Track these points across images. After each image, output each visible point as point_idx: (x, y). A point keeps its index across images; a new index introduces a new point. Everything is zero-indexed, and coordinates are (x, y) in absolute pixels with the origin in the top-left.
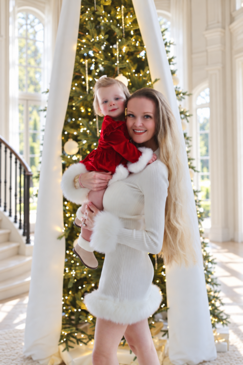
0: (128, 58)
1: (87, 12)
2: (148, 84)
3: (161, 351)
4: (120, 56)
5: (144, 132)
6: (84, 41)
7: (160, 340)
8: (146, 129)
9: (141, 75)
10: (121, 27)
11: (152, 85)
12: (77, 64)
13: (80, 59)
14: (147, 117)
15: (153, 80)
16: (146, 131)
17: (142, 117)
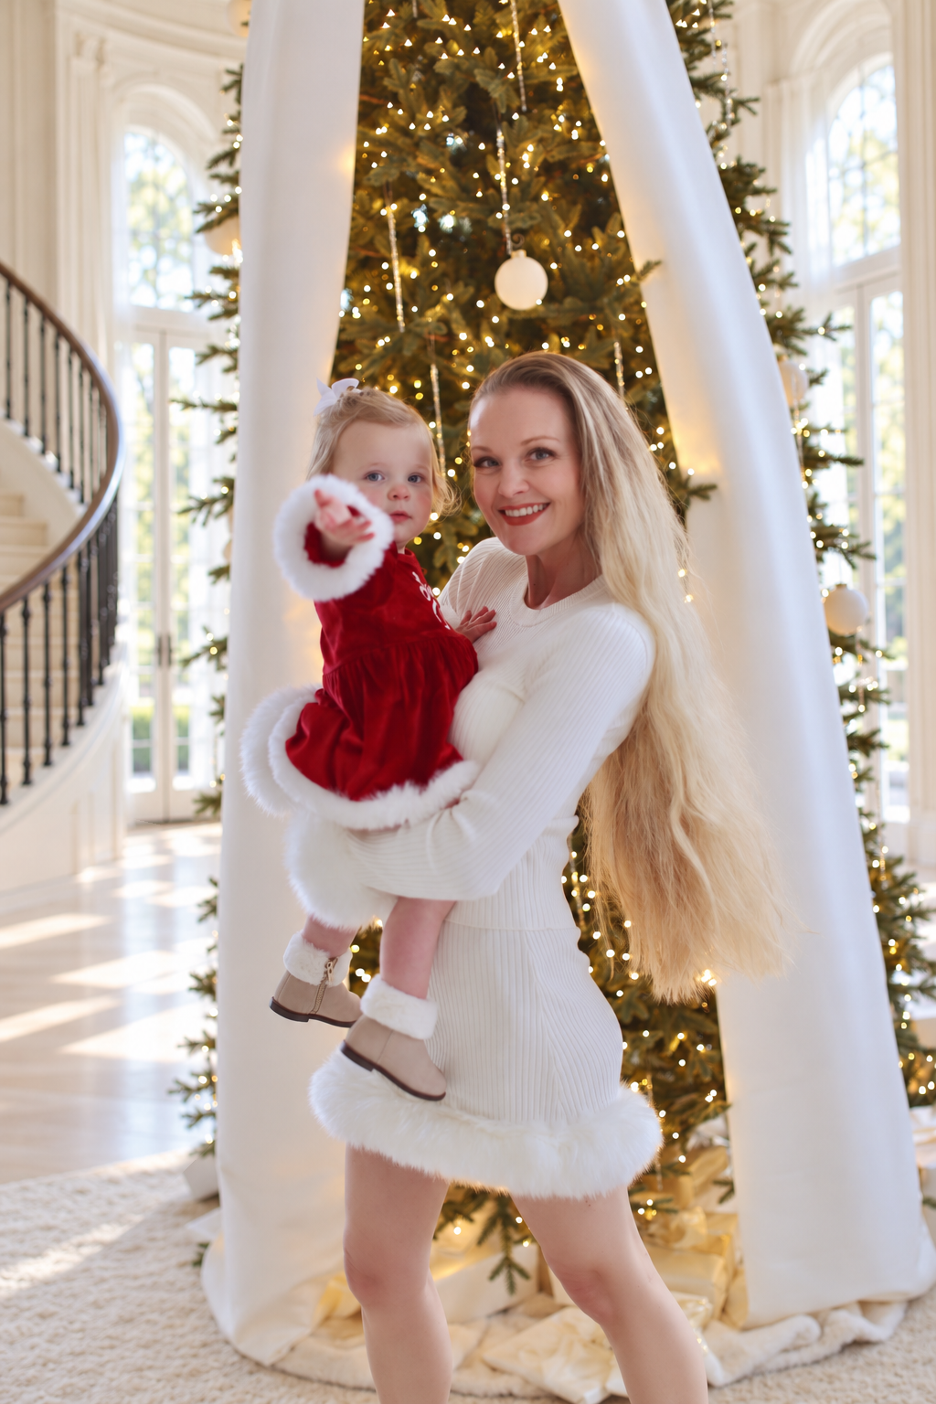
0: (545, 186)
1: (386, 26)
2: (620, 282)
3: (720, 1254)
4: (515, 181)
5: (540, 512)
6: (382, 131)
7: (709, 1215)
8: (543, 500)
9: (595, 247)
10: (511, 76)
11: (634, 285)
12: (361, 221)
13: (372, 200)
14: (540, 453)
15: (638, 264)
16: (547, 505)
17: (521, 458)
